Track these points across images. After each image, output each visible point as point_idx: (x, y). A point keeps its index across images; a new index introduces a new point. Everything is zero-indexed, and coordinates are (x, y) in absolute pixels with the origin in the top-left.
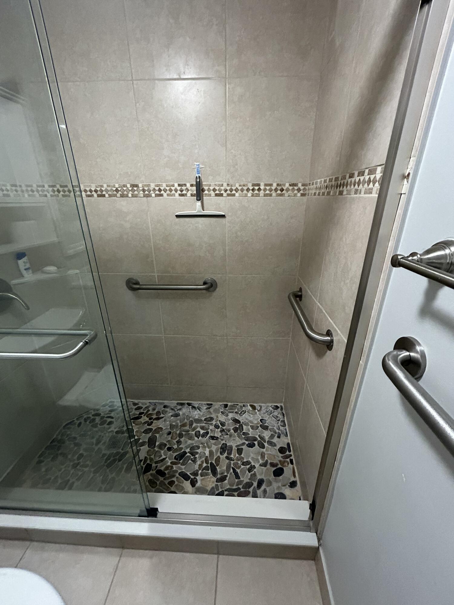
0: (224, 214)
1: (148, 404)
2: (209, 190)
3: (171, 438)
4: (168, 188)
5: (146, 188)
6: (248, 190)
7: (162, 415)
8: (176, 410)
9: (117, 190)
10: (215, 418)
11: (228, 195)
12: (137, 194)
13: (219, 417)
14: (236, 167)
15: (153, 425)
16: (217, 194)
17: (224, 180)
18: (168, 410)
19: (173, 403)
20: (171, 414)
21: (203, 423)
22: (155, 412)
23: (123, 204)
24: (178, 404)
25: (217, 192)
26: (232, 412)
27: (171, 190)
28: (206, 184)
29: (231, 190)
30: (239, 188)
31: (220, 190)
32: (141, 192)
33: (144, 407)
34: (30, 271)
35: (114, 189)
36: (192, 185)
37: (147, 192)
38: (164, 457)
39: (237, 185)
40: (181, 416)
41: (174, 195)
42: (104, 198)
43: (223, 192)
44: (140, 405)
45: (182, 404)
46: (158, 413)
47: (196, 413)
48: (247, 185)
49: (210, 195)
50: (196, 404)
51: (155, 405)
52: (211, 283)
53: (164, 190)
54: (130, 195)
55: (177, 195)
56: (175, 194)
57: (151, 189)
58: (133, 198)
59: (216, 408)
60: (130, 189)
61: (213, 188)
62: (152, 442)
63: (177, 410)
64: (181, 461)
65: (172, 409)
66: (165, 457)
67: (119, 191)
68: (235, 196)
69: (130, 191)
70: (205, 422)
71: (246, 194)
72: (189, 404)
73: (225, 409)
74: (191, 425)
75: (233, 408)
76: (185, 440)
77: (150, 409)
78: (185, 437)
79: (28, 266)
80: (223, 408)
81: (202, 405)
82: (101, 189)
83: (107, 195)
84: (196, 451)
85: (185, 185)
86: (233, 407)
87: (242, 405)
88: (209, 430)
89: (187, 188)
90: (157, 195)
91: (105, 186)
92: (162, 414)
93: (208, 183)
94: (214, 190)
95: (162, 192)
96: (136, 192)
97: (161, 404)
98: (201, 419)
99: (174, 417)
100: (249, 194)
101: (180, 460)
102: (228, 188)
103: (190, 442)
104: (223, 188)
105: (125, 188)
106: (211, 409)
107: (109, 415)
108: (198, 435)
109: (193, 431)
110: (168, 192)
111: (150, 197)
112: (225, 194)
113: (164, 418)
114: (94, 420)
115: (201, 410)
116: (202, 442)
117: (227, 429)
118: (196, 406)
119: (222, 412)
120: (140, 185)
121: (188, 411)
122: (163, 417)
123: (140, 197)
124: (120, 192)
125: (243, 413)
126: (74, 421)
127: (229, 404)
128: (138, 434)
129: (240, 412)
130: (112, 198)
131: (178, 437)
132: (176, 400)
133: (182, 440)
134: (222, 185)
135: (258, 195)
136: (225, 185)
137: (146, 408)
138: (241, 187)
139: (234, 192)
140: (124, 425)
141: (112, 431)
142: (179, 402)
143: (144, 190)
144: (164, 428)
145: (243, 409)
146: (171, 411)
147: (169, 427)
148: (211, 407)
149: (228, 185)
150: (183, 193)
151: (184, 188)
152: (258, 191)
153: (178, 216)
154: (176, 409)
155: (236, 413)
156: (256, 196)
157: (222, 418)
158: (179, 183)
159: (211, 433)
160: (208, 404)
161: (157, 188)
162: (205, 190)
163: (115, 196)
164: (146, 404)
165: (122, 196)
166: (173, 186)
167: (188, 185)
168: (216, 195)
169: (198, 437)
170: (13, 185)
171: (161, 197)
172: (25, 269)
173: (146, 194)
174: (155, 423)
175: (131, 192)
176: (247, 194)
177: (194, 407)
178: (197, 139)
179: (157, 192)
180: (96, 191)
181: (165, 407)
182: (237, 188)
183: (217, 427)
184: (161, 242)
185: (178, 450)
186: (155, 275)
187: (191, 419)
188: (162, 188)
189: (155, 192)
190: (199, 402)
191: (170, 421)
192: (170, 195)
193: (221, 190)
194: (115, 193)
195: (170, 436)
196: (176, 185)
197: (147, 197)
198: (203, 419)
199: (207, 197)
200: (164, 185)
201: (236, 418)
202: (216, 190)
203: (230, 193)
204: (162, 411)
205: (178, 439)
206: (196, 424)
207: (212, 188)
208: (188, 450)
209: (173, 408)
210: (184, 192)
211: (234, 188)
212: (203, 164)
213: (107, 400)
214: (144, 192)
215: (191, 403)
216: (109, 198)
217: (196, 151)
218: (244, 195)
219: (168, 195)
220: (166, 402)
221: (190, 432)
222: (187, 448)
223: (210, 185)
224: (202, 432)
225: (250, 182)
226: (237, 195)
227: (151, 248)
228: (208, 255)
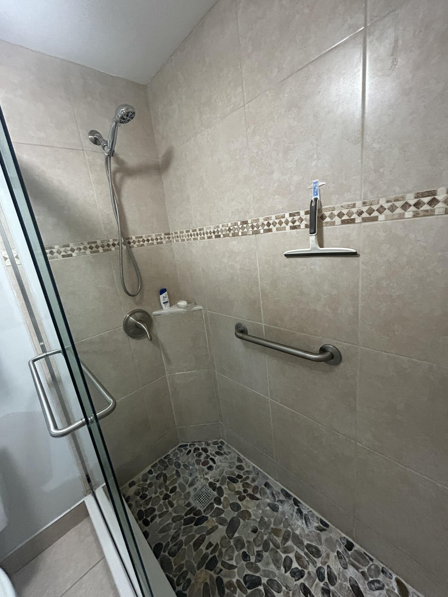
0: (354, 251)
1: (251, 469)
2: (332, 216)
3: (254, 540)
4: (277, 221)
5: (255, 224)
6: (406, 206)
7: (258, 496)
8: (277, 499)
9: (230, 230)
10: (324, 555)
11: (365, 220)
12: (246, 232)
13: (330, 559)
14: (381, 170)
15: (244, 502)
16: (345, 220)
17: (358, 197)
18: (268, 491)
19: (278, 486)
20: (268, 501)
21: (303, 550)
22: (253, 484)
23: (234, 244)
24: (283, 490)
25: (345, 217)
26: (357, 568)
27: (281, 223)
28: (326, 209)
29: (370, 212)
30: (386, 206)
31: (349, 214)
32: (251, 229)
33: (246, 469)
34: (168, 304)
35: (227, 228)
36: (306, 213)
37: (255, 229)
38: (233, 563)
39: (383, 202)
40: (278, 515)
41: (284, 229)
42: (220, 238)
43: (354, 216)
44: (243, 464)
45: (288, 496)
46: (255, 489)
47: (299, 523)
48: (403, 198)
49: (333, 224)
50: (306, 509)
51: (258, 474)
52: (332, 353)
53: (273, 224)
54: (240, 234)
55: (288, 228)
56: (285, 227)
57: (260, 224)
58: (243, 236)
59: (331, 537)
60: (240, 226)
61: (338, 212)
62: (232, 526)
63: (278, 501)
64: (249, 591)
65: (273, 495)
66: (235, 564)
67: (231, 230)
68: (377, 220)
69: (240, 228)
70: (306, 550)
71: (400, 214)
72: (296, 502)
73: (346, 551)
74: (285, 539)
75: (361, 560)
76: (268, 557)
77: (251, 476)
78: (270, 554)
79: (167, 299)
80: (343, 546)
81: (313, 515)
82: (217, 230)
83: (222, 236)
84: (274, 592)
85: (298, 213)
86: (362, 558)
87: (381, 566)
88: (306, 571)
89: (300, 217)
90: (266, 231)
91: (221, 226)
92: (259, 493)
93: (329, 206)
94: (340, 215)
95: (272, 226)
96: (245, 230)
97: (265, 477)
98: (302, 540)
99: (271, 508)
100: (409, 214)
101: (249, 588)
102: (365, 209)
103: (272, 567)
104: (354, 210)
105: (236, 227)
106: (324, 532)
107: (213, 457)
108: (287, 564)
109: (285, 552)
110: (278, 225)
111: (259, 234)
112: (358, 220)
113: (259, 501)
114: (200, 455)
115: (308, 523)
116: (288, 585)
117: (335, 594)
118: (305, 512)
119: (338, 553)
120: (249, 221)
121: (291, 512)
122: (258, 499)
123: (249, 235)
124: (232, 232)
125: (377, 585)
126: (187, 445)
127: (357, 547)
128: (225, 503)
129: (371, 579)
130: (226, 238)
131: (262, 546)
132: (282, 484)
133: (265, 554)
134: (354, 206)
135: (430, 213)
136: (359, 204)
137: (247, 471)
138: (390, 204)
139: (375, 214)
140: (219, 479)
141: (207, 479)
142: (285, 489)
143: (253, 227)
144: (253, 517)
145: (379, 579)
146: (270, 496)
147: (258, 520)
148: (324, 530)
149: (364, 203)
150: (295, 224)
151: (296, 218)
152: (430, 205)
153: (287, 256)
154: (278, 497)
155: (363, 573)
156: (424, 216)
157: (336, 566)
158: (291, 212)
159: (306, 579)
160: (322, 522)
161: (266, 223)
162: (326, 217)
163: (228, 235)
164: (249, 467)
165: (234, 235)
166: (283, 217)
167: (302, 213)
168: (344, 222)
169: (287, 569)
170: (165, 234)
171: (270, 233)
172: (164, 303)
173: (255, 231)
174: (248, 501)
175: (241, 231)
176: (404, 214)
177: (300, 511)
178: (315, 146)
179: (266, 227)
180: (214, 232)
181: (267, 485)
182: (382, 206)
183: (320, 575)
184: (268, 288)
185: (252, 567)
186: (262, 325)
187: (289, 529)
188: (271, 222)
189: (263, 228)
190: (311, 509)
191: (263, 511)
192: (279, 229)
193: (353, 213)
194: (228, 232)
195: (254, 535)
196: (287, 215)
197: (256, 234)
198: (306, 542)
199: (328, 227)
200: (273, 217)
201: (360, 586)
202: (344, 214)
203: (368, 216)
204: (261, 489)
205: (260, 548)
206: (292, 544)
207: (336, 212)
208: (264, 580)
209: (274, 492)
210: (297, 223)
211: (375, 207)
212: (323, 180)
213: (219, 438)
214: (253, 229)
215: (300, 502)
216: (224, 238)
217: (314, 163)
218: (396, 216)
219: (278, 229)
220: (271, 480)
221: (278, 550)
222: (265, 576)
223: (334, 209)
224: (295, 565)
225: (409, 192)
226: (381, 217)
227: (259, 294)
228: (328, 309)
